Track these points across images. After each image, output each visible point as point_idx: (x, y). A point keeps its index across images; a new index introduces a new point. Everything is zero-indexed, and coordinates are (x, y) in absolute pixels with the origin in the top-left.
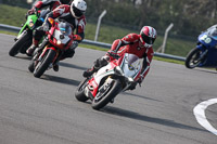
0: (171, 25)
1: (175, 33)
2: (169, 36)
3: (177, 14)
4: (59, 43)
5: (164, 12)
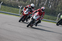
4: (25, 14)
5: (57, 10)
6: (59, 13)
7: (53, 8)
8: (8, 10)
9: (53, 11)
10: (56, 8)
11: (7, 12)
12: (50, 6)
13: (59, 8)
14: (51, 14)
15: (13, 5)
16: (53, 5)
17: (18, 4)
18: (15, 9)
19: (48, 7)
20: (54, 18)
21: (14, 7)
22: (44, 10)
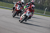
0: (47, 8)
1: (47, 10)
2: (46, 10)
3: (48, 5)
4: (18, 9)
5: (45, 5)
6: (46, 8)
7: (41, 3)
8: (5, 5)
9: (41, 6)
10: (44, 3)
11: (4, 7)
12: (39, 2)
13: (46, 3)
14: (40, 8)
15: (9, 1)
16: (41, 1)
17: (13, 1)
18: (11, 4)
19: (37, 3)
20: (42, 12)
21: (10, 3)
22: (34, 8)
